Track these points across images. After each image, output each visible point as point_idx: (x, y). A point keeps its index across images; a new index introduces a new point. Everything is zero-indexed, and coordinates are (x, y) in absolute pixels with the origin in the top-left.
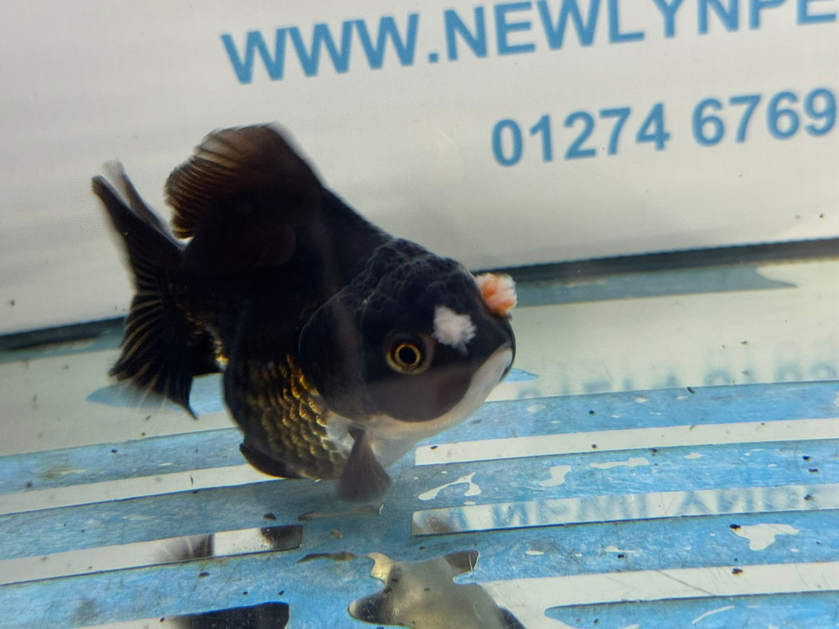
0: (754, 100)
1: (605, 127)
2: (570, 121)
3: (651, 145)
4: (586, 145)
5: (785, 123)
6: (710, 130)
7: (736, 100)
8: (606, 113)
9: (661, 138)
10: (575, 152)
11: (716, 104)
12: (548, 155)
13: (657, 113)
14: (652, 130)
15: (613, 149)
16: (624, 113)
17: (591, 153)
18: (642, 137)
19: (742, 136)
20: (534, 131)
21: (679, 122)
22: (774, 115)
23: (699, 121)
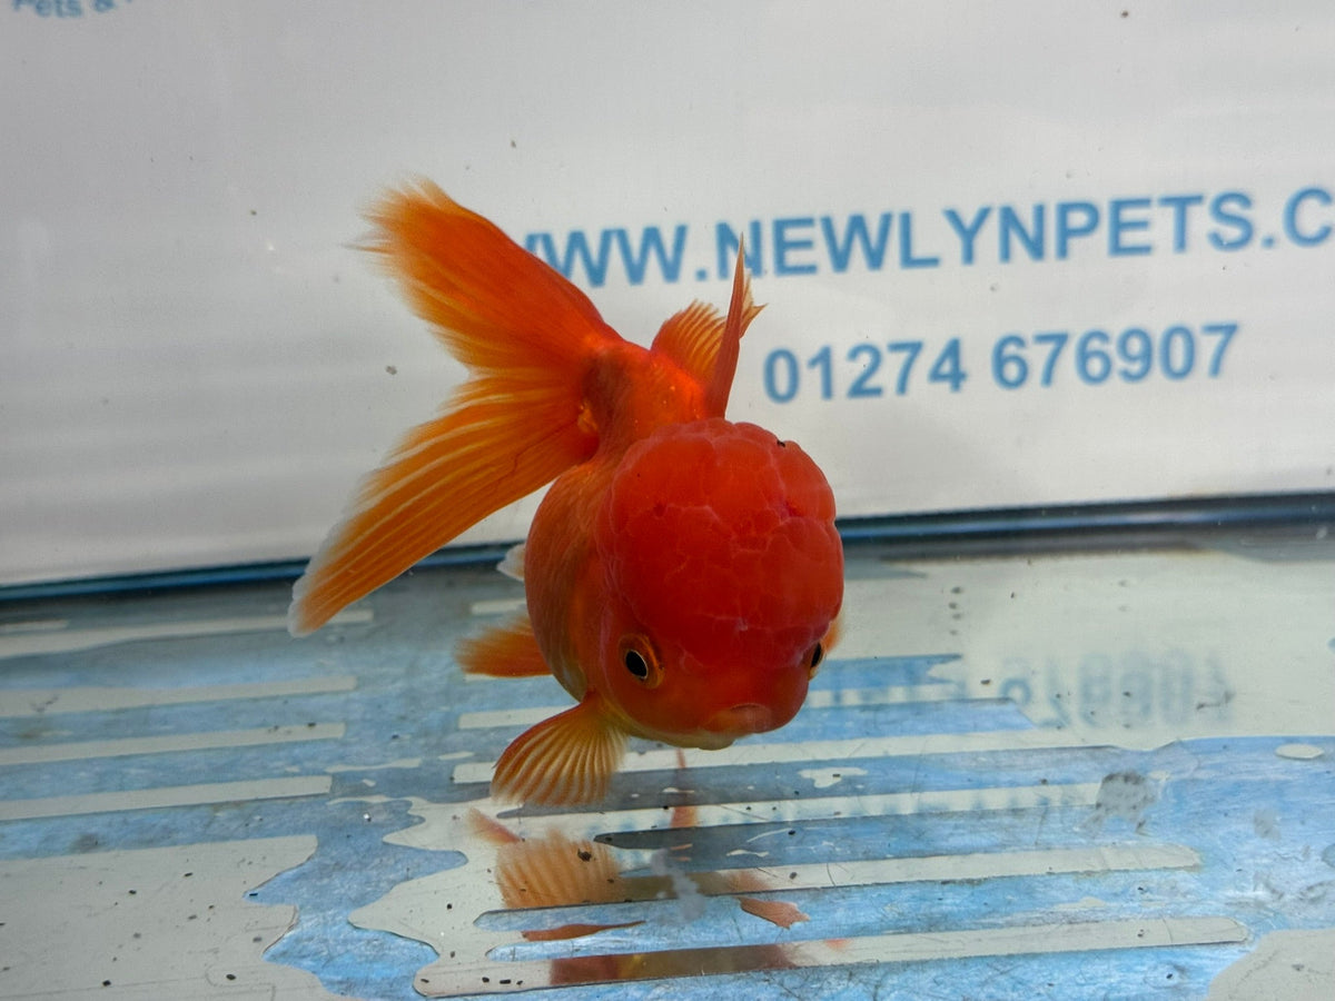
0: (1060, 339)
1: (893, 364)
2: (854, 354)
3: (945, 386)
4: (872, 383)
5: (1095, 366)
6: (1012, 371)
7: (1042, 339)
8: (896, 347)
9: (957, 378)
10: (859, 390)
11: (1019, 341)
12: (828, 392)
13: (953, 350)
14: (947, 368)
15: (902, 387)
16: (915, 348)
17: (877, 392)
18: (936, 376)
19: (1048, 378)
20: (813, 363)
21: (978, 361)
22: (1084, 356)
23: (1000, 361)
